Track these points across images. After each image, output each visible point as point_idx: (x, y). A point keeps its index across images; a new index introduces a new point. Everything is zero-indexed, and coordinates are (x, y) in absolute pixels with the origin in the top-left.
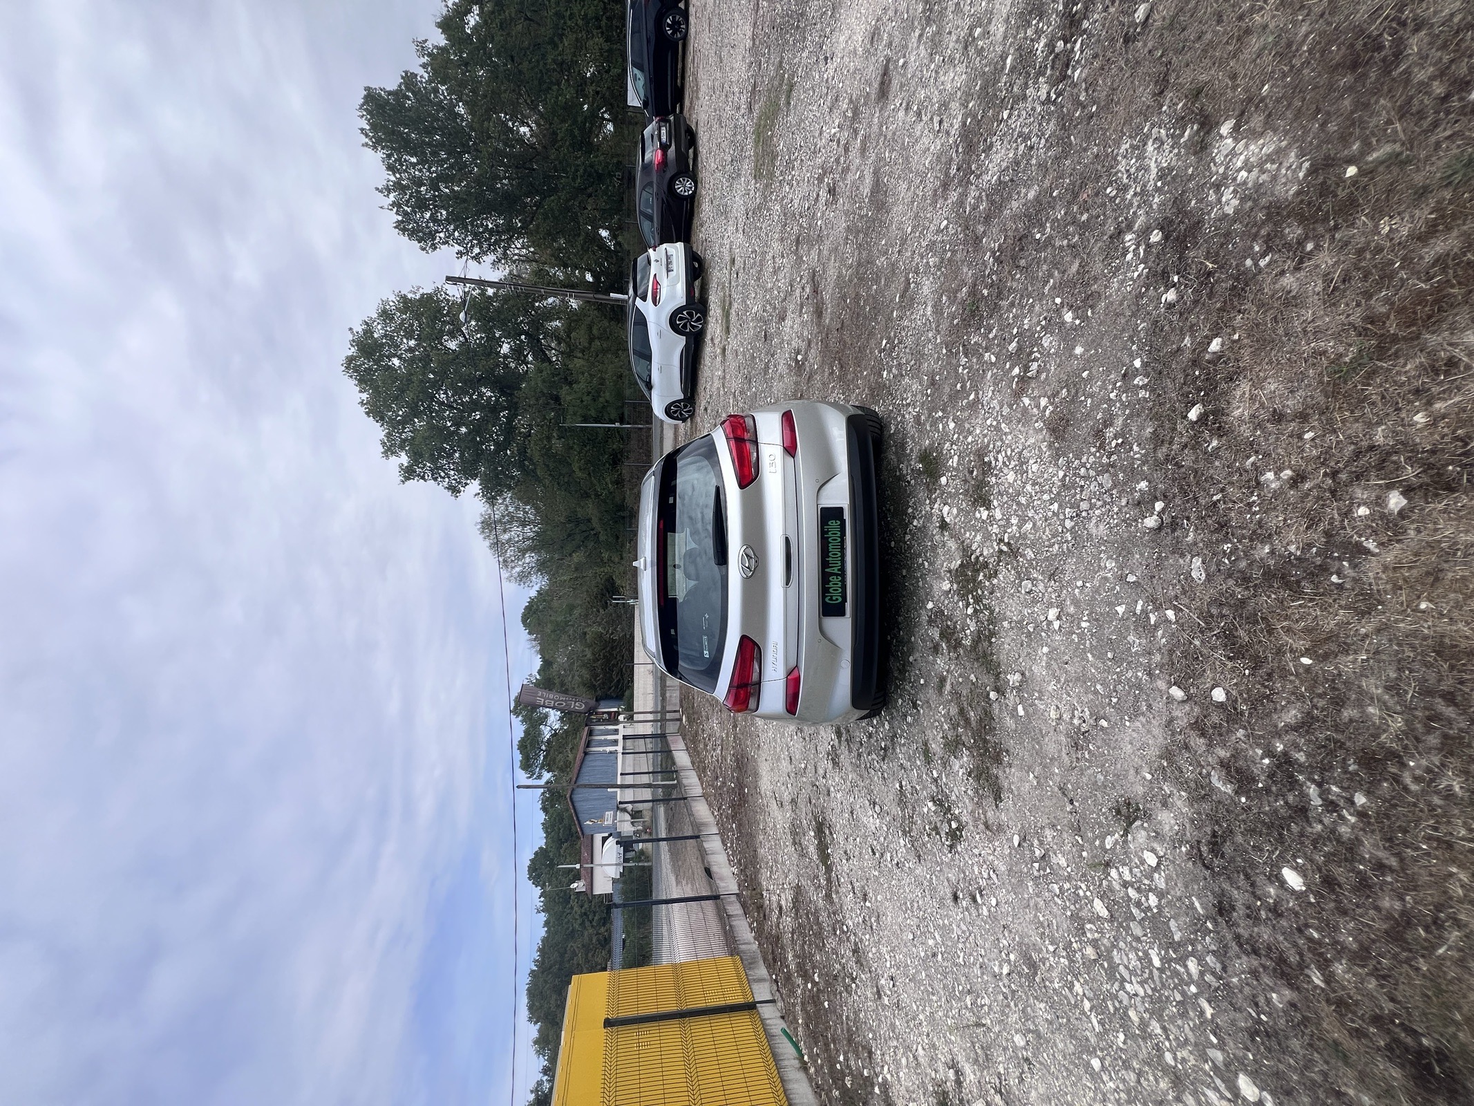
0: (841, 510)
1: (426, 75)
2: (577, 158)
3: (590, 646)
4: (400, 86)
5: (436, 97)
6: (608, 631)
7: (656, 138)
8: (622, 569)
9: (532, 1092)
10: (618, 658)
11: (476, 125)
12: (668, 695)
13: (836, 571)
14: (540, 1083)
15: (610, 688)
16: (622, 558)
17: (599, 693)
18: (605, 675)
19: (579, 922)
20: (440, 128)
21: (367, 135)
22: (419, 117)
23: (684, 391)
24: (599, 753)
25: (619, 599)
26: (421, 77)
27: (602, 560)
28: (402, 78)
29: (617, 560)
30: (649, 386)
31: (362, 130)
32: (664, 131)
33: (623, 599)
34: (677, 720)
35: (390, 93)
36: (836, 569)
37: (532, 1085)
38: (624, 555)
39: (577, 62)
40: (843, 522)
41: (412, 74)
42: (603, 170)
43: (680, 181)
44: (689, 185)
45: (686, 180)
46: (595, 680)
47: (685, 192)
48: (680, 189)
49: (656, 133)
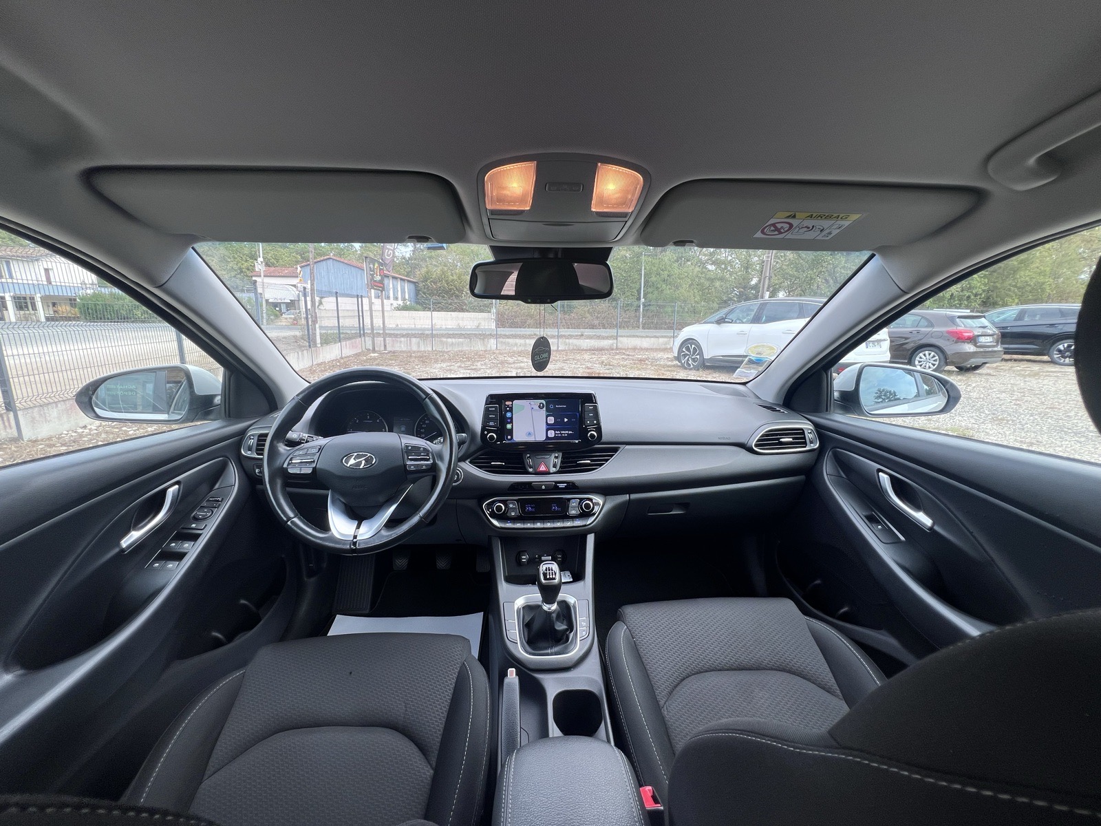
10: (450, 301)
12: (402, 339)
15: (424, 293)
17: (421, 285)
19: (235, 266)
23: (711, 360)
30: (721, 321)
32: (989, 339)
34: (374, 348)
43: (934, 356)
44: (927, 366)
45: (934, 363)
46: (431, 282)
47: (919, 362)
48: (923, 357)
49: (989, 331)
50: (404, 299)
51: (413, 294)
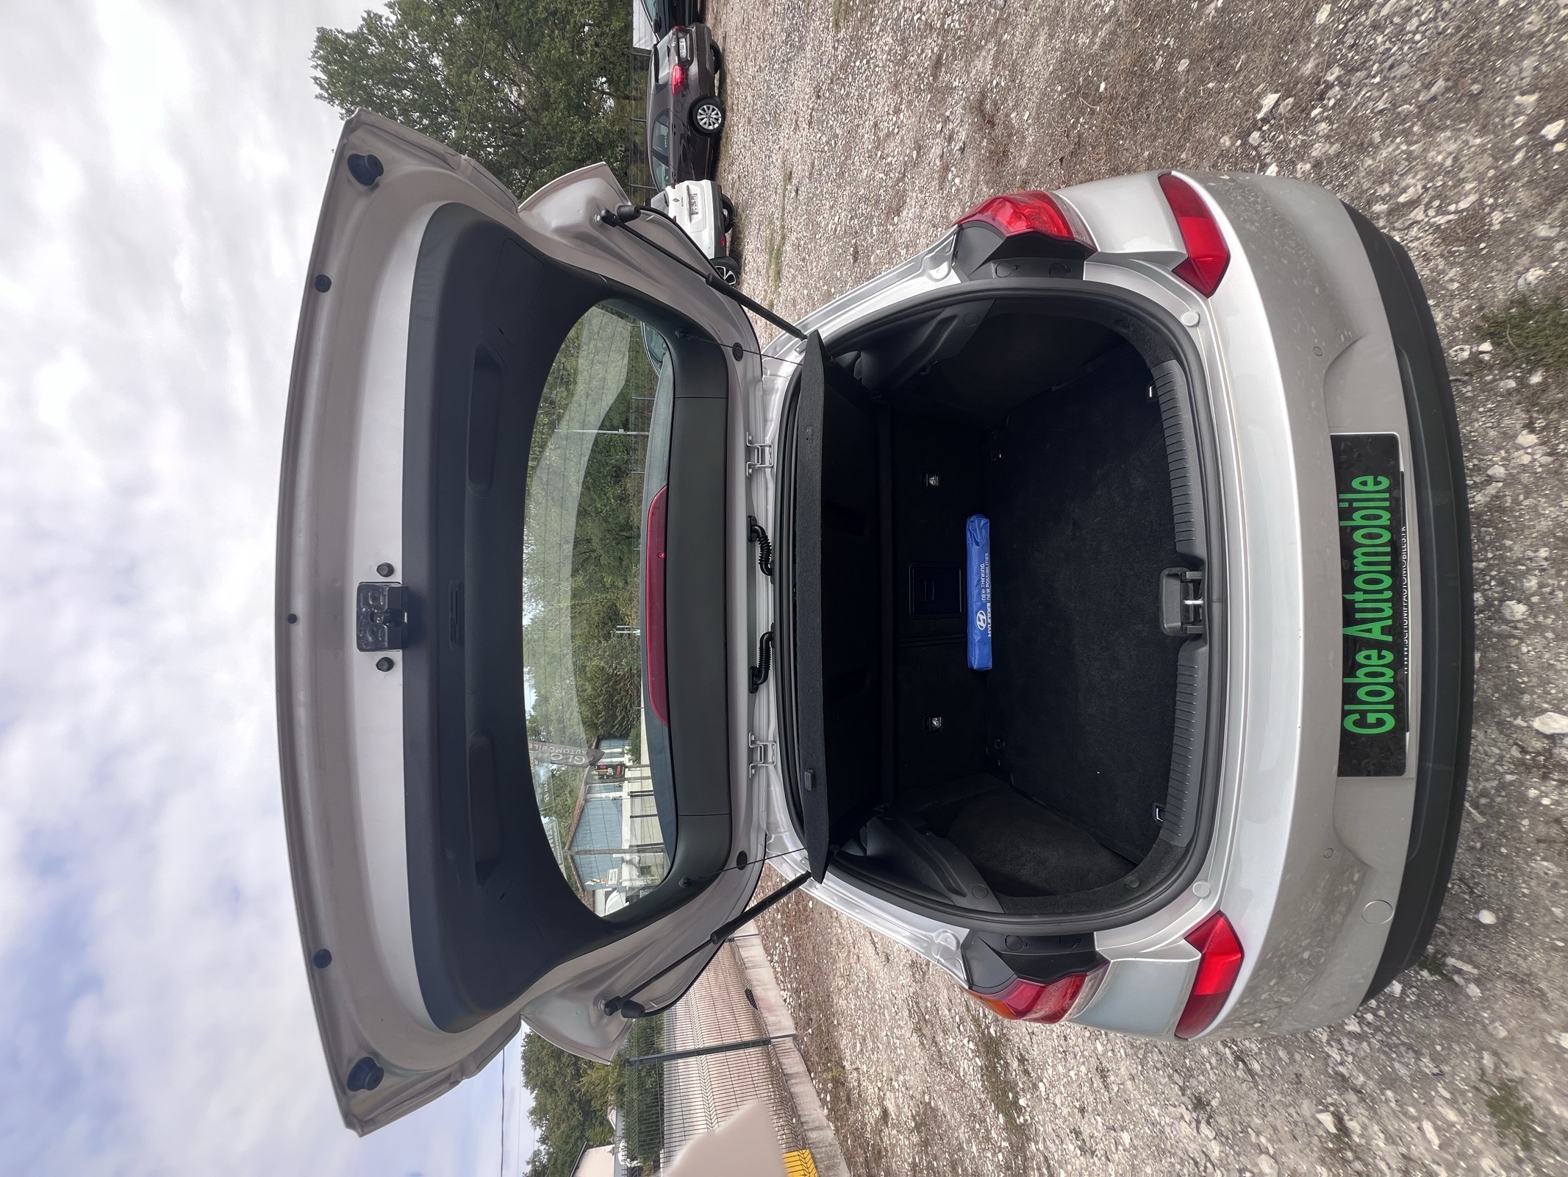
0: (1391, 442)
1: (393, 18)
2: (573, 123)
3: (590, 680)
4: (361, 28)
5: (405, 43)
6: (610, 667)
7: (673, 51)
8: (626, 595)
9: (528, 1163)
10: (623, 693)
11: (454, 80)
13: (1376, 634)
14: (537, 1153)
16: (626, 583)
17: (601, 731)
18: (607, 713)
20: (410, 81)
21: (322, 87)
22: (384, 66)
24: (601, 799)
25: (623, 629)
26: (387, 19)
27: (604, 586)
28: (364, 19)
29: (621, 585)
31: (315, 79)
32: (683, 43)
33: (629, 629)
35: (348, 36)
36: (1376, 627)
37: (529, 1155)
38: (629, 580)
39: (572, 11)
40: (1397, 479)
41: (375, 15)
42: (603, 139)
43: (704, 110)
44: (715, 116)
45: (711, 109)
46: (597, 718)
47: (710, 125)
48: (704, 121)
49: (673, 45)
50: (622, 754)
51: (614, 742)
